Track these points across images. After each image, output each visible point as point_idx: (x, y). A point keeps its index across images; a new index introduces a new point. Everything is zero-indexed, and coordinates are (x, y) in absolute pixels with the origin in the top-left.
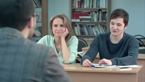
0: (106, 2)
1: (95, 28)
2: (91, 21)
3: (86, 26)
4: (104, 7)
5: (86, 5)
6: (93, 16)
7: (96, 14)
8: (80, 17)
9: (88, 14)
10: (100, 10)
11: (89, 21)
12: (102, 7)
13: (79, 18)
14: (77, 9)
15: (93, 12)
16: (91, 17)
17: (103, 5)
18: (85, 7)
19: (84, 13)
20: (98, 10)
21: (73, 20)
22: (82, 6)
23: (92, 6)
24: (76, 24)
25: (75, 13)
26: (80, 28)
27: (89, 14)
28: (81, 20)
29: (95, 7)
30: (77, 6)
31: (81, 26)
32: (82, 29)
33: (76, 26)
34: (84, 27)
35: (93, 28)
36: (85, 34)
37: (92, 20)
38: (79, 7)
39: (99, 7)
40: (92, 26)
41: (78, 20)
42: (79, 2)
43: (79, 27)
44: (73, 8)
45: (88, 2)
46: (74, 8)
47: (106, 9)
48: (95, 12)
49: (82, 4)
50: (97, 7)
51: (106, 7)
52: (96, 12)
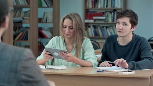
0: (121, 1)
1: (110, 29)
2: (105, 22)
3: (100, 27)
4: (119, 7)
5: (100, 5)
6: (107, 16)
7: (111, 14)
8: (94, 18)
9: (102, 14)
10: (115, 10)
11: (103, 22)
12: (117, 7)
13: (92, 19)
14: (91, 9)
15: (108, 12)
16: (106, 17)
17: (118, 5)
18: (99, 7)
19: (98, 13)
20: (113, 10)
21: (87, 21)
22: (96, 6)
23: (107, 6)
24: (89, 25)
25: (88, 13)
26: (94, 30)
27: (104, 14)
28: (95, 20)
29: (110, 7)
30: (90, 6)
31: (95, 27)
32: (96, 30)
33: (89, 27)
34: (98, 28)
35: (107, 29)
36: (99, 36)
37: (107, 21)
38: (92, 7)
39: (114, 7)
40: (107, 27)
41: (92, 21)
42: (92, 1)
43: (93, 27)
44: (86, 8)
45: (102, 1)
46: (88, 8)
47: (121, 9)
48: (109, 13)
49: (96, 4)
50: (112, 7)
51: (121, 7)
52: (111, 13)
